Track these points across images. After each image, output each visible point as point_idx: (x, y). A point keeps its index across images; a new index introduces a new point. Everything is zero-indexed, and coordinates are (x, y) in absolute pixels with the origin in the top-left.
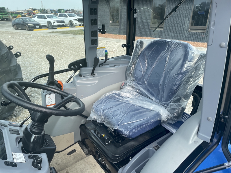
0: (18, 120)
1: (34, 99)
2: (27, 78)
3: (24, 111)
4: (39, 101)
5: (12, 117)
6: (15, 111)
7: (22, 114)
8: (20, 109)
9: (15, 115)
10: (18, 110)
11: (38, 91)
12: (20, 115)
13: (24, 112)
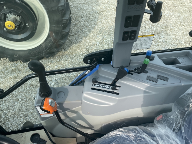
0: (65, 55)
1: (83, 35)
2: (85, 8)
3: (72, 46)
4: (86, 39)
5: (62, 50)
6: (65, 45)
7: (70, 49)
8: (70, 44)
9: (65, 48)
10: (68, 44)
11: (89, 27)
12: (68, 50)
13: (72, 48)
